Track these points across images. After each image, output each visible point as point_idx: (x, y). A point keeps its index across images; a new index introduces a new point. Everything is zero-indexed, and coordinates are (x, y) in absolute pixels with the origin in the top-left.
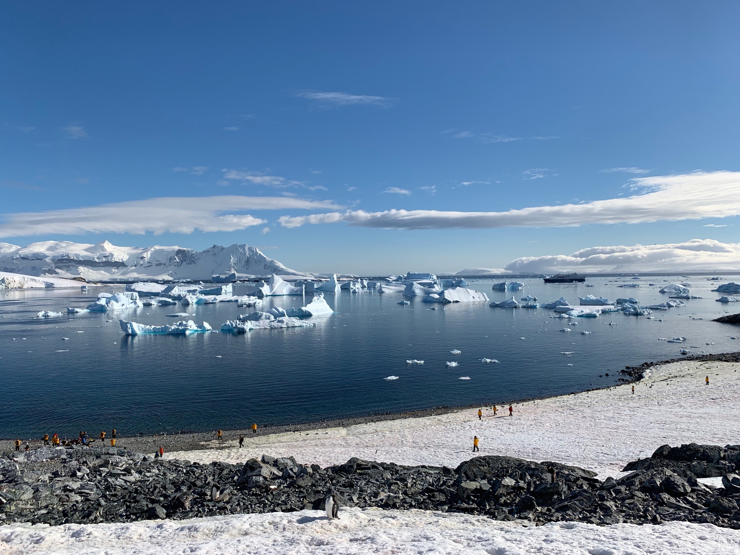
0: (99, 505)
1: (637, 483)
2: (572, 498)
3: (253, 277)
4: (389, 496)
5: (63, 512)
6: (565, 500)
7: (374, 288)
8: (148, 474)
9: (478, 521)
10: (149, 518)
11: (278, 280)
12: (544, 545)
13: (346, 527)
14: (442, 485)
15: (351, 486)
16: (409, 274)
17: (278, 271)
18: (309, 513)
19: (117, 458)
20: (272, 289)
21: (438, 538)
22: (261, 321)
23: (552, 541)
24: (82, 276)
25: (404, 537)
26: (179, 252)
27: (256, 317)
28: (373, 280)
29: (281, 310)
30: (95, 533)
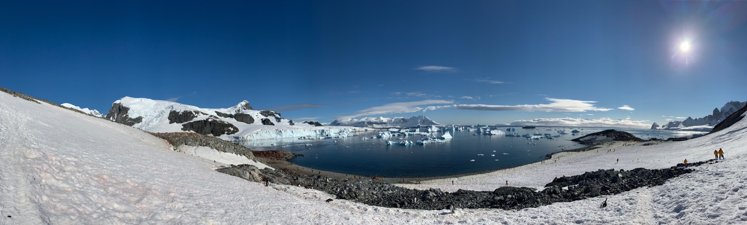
0: (381, 200)
1: (547, 192)
2: (528, 199)
3: (425, 126)
4: (471, 204)
5: (372, 201)
6: (526, 200)
7: (467, 129)
8: (394, 191)
9: (500, 211)
10: (395, 207)
11: (434, 127)
12: (519, 218)
13: (457, 217)
14: (489, 199)
15: (459, 200)
16: (478, 125)
17: (433, 124)
18: (445, 211)
19: (385, 185)
20: (431, 130)
21: (486, 219)
22: (428, 141)
23: (521, 216)
24: (374, 127)
25: (476, 220)
26: (402, 119)
27: (427, 139)
28: (466, 127)
29: (434, 137)
30: (380, 210)
